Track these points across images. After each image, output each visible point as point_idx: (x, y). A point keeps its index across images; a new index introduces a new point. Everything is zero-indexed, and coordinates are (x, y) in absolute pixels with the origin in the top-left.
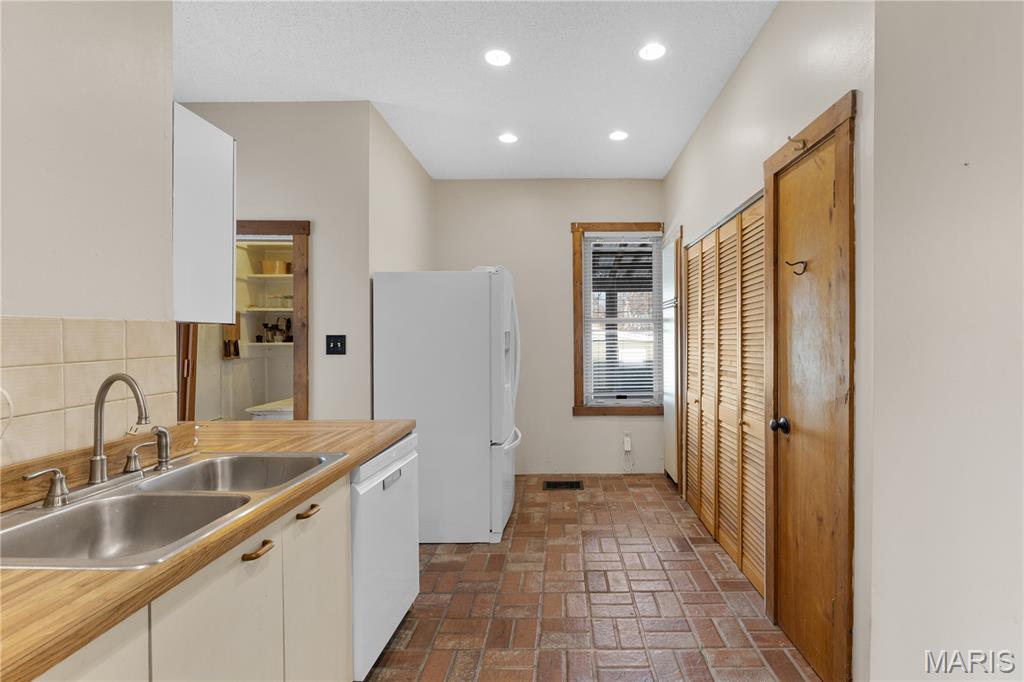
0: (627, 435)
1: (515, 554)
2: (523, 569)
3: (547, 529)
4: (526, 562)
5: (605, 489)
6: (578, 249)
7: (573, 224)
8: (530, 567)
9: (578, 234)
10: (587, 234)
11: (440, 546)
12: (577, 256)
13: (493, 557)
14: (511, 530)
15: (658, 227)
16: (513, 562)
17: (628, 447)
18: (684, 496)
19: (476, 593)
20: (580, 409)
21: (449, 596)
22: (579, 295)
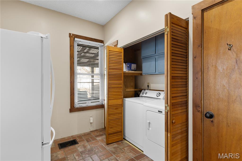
0: (91, 117)
5: (87, 141)
6: (72, 44)
7: (70, 34)
9: (72, 38)
10: (76, 39)
12: (72, 47)
15: (102, 42)
17: (91, 121)
20: (73, 109)
22: (72, 63)
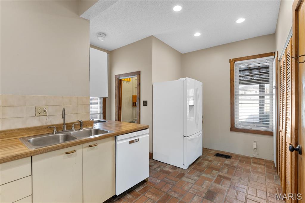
0: (255, 142)
1: (189, 175)
2: (187, 181)
3: (206, 169)
4: (190, 179)
5: (240, 161)
7: (230, 60)
8: (190, 181)
9: (232, 63)
10: (236, 63)
11: (168, 165)
12: (232, 71)
13: (181, 174)
14: (193, 166)
16: (186, 177)
17: (255, 147)
18: (278, 174)
19: (167, 183)
20: (233, 129)
21: (159, 181)
22: (232, 86)
